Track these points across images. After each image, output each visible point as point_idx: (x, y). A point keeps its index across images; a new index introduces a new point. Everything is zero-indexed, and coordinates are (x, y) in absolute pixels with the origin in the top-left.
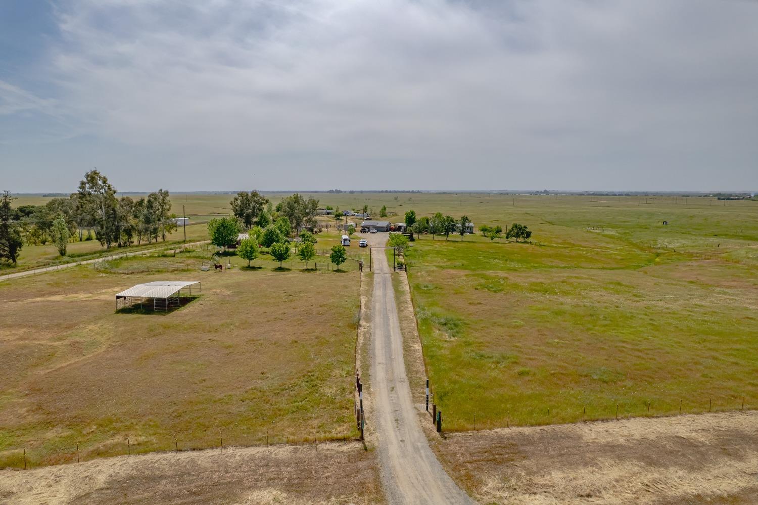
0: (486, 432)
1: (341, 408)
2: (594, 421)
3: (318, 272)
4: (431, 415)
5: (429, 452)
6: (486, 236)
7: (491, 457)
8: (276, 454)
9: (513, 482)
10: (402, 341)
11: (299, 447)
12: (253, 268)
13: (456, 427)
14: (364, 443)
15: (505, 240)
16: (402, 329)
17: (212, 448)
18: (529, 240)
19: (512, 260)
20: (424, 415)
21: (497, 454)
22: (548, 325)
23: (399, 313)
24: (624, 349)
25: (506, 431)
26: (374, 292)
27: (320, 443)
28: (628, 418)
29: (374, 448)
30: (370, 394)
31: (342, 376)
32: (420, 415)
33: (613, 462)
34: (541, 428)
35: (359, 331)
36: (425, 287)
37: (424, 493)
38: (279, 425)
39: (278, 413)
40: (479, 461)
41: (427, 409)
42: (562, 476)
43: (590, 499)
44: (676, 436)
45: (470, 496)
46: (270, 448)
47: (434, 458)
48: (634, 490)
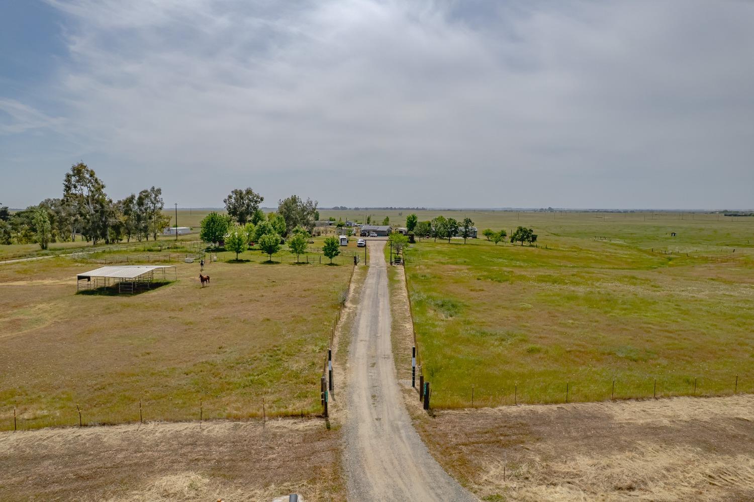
0: (488, 410)
1: (306, 382)
2: (626, 399)
3: (309, 265)
4: (418, 392)
5: (412, 432)
6: (490, 241)
7: (493, 439)
8: (208, 432)
9: (524, 468)
10: (391, 320)
11: (241, 423)
12: (241, 261)
13: (449, 403)
14: (327, 420)
15: (510, 244)
16: (392, 311)
17: (129, 423)
18: (534, 244)
19: (518, 260)
20: (410, 391)
21: (501, 435)
22: (560, 309)
23: (391, 297)
24: (650, 329)
25: (514, 409)
26: (366, 281)
27: (270, 419)
28: (669, 397)
29: (340, 426)
30: (345, 369)
31: (314, 351)
32: (404, 391)
33: (658, 447)
34: (559, 406)
35: (343, 311)
36: (422, 277)
37: (399, 482)
38: (224, 399)
39: (227, 387)
40: (477, 443)
41: (414, 385)
42: (591, 462)
43: (632, 493)
44: (737, 419)
45: (464, 486)
46: (204, 424)
47: (417, 439)
48: (693, 482)
